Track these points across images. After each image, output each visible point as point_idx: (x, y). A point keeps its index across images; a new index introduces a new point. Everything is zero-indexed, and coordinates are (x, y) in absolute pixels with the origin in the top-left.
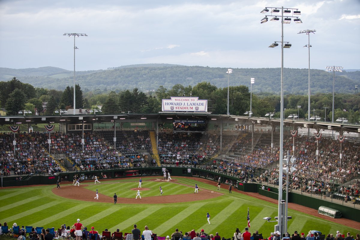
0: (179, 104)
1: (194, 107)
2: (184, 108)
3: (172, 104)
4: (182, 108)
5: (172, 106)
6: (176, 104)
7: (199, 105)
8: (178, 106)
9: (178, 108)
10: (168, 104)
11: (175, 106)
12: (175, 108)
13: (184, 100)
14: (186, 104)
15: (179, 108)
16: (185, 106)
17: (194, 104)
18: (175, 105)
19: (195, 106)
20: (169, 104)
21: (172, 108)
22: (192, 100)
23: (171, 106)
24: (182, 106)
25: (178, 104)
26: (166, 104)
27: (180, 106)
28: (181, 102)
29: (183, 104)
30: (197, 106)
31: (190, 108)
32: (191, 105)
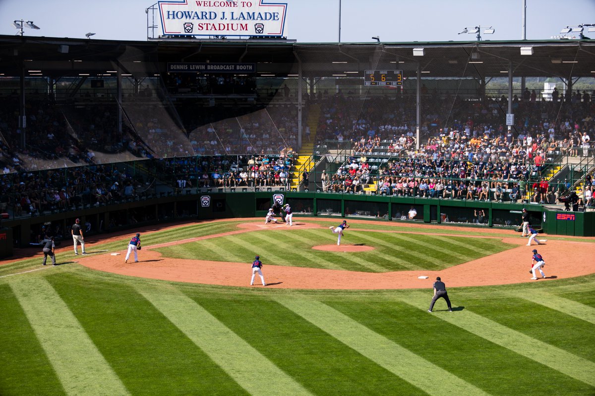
0: (208, 16)
1: (251, 24)
2: (222, 27)
3: (187, 14)
4: (217, 28)
5: (188, 20)
6: (200, 17)
7: (264, 17)
8: (205, 21)
9: (205, 27)
10: (175, 15)
11: (196, 22)
12: (196, 27)
13: (222, 4)
14: (228, 16)
15: (209, 27)
16: (225, 22)
17: (251, 16)
18: (196, 18)
19: (255, 22)
20: (180, 15)
21: (188, 27)
22: (245, 4)
23: (184, 20)
24: (216, 22)
25: (204, 15)
26: (171, 17)
27: (211, 22)
28: (213, 9)
29: (220, 15)
30: (259, 21)
31: (239, 26)
32: (242, 19)
